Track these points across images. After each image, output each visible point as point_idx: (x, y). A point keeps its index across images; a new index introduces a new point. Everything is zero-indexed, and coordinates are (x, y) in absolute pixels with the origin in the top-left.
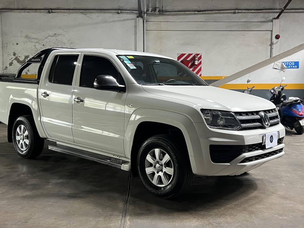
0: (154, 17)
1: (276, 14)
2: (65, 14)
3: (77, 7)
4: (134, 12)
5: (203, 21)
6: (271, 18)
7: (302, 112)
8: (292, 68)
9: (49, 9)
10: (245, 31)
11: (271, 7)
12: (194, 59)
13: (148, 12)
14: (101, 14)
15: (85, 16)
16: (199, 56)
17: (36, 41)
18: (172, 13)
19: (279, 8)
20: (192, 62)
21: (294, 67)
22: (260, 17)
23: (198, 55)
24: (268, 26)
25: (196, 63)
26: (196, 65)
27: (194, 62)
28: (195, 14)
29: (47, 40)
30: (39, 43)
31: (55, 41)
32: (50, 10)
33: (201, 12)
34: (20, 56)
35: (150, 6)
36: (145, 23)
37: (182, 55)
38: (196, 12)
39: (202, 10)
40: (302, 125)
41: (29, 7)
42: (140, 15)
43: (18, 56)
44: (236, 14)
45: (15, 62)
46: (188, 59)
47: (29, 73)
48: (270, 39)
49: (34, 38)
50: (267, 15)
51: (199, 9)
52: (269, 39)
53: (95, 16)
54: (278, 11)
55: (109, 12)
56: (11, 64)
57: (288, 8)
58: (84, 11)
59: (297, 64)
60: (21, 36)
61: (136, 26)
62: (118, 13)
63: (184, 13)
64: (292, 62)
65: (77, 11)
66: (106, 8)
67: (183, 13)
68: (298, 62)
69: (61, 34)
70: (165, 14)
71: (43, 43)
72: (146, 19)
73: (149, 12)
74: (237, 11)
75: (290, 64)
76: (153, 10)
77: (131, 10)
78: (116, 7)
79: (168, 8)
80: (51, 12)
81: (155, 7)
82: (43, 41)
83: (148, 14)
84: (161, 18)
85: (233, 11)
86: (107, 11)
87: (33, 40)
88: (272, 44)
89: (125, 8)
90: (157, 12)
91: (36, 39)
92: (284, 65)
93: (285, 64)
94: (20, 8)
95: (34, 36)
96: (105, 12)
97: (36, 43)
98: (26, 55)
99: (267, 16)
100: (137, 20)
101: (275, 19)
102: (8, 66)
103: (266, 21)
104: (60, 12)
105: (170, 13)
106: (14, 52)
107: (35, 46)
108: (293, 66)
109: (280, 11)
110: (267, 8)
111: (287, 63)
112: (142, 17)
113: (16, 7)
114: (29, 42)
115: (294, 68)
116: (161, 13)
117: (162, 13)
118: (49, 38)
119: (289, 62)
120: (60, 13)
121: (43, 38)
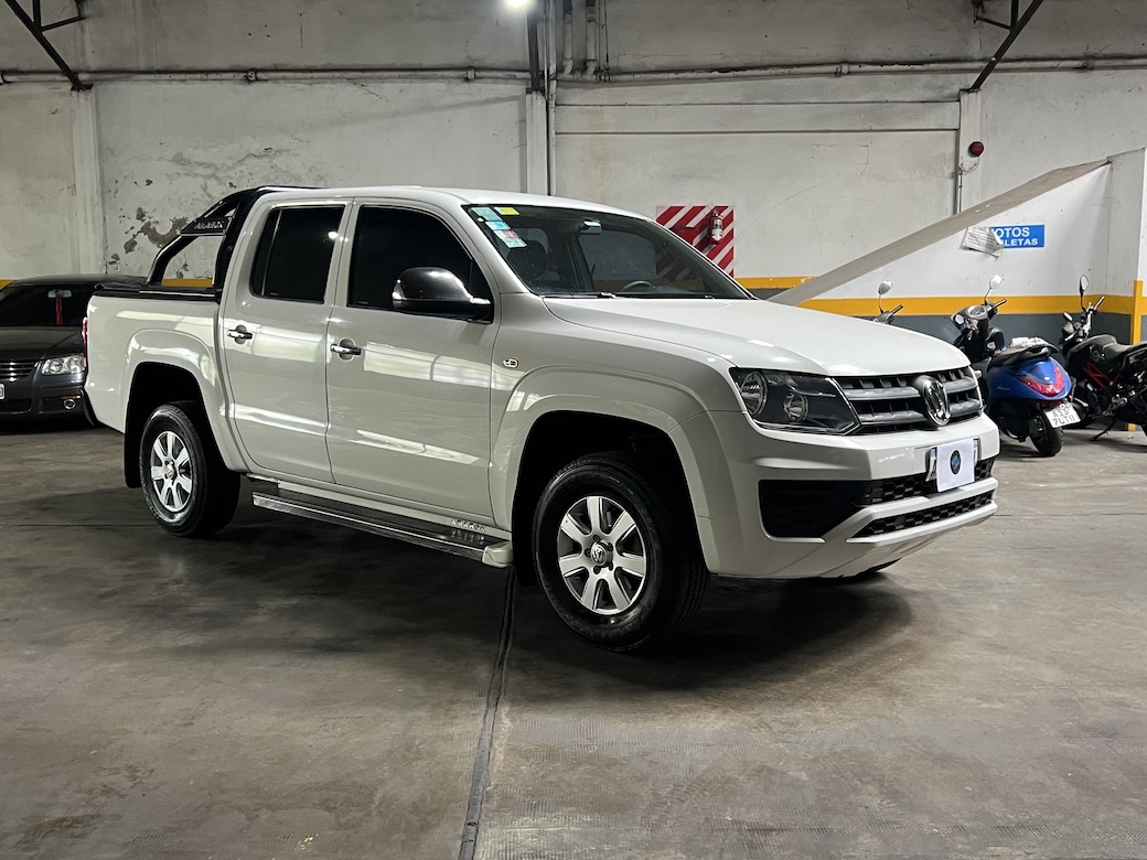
0: (581, 90)
1: (969, 75)
2: (300, 86)
3: (337, 62)
4: (518, 75)
5: (736, 100)
6: (956, 89)
7: (1055, 385)
8: (1023, 246)
9: (246, 71)
10: (871, 131)
11: (955, 55)
12: (708, 223)
13: (560, 76)
14: (413, 85)
15: (361, 91)
16: (725, 213)
17: (209, 171)
18: (637, 76)
19: (980, 57)
20: (705, 232)
21: (1027, 242)
22: (920, 85)
23: (721, 209)
24: (946, 115)
25: (718, 235)
26: (716, 242)
27: (710, 234)
28: (712, 79)
29: (243, 168)
30: (216, 178)
31: (267, 172)
32: (250, 74)
33: (731, 74)
34: (157, 222)
35: (569, 56)
36: (551, 111)
37: (673, 211)
38: (716, 73)
39: (733, 65)
40: (1054, 425)
41: (184, 65)
42: (537, 84)
43: (152, 220)
44: (844, 78)
45: (143, 239)
46: (692, 224)
47: (187, 275)
48: (953, 157)
49: (201, 164)
50: (941, 79)
51: (723, 63)
52: (947, 157)
53: (394, 92)
54: (977, 65)
55: (438, 78)
56: (130, 246)
57: (1007, 55)
58: (359, 74)
59: (1037, 233)
60: (160, 159)
61: (523, 121)
62: (467, 80)
63: (676, 76)
64: (1021, 227)
65: (337, 74)
66: (426, 63)
67: (672, 75)
68: (1042, 228)
69: (289, 150)
70: (616, 81)
71: (230, 178)
72: (554, 97)
73: (566, 74)
74: (845, 68)
75: (1016, 232)
76: (578, 70)
77: (508, 71)
78: (459, 59)
79: (626, 62)
80: (253, 78)
81: (582, 57)
82: (231, 173)
83: (563, 80)
84: (603, 94)
85: (833, 69)
86: (433, 73)
87: (200, 170)
88: (957, 172)
89: (489, 62)
90: (590, 76)
91: (209, 166)
92: (998, 238)
93: (999, 233)
94: (158, 66)
95: (200, 155)
96: (424, 78)
97: (210, 177)
98: (178, 218)
99: (940, 83)
100: (528, 102)
101: (968, 91)
102: (121, 252)
103: (938, 99)
104: (284, 79)
105: (629, 77)
106: (140, 209)
107: (205, 188)
108: (1026, 238)
109: (984, 65)
110: (941, 57)
111: (1005, 232)
112: (543, 93)
113: (142, 67)
114: (187, 174)
115: (1027, 246)
116: (603, 77)
117: (607, 78)
118: (252, 162)
119: (1013, 227)
120: (282, 81)
121: (230, 165)
